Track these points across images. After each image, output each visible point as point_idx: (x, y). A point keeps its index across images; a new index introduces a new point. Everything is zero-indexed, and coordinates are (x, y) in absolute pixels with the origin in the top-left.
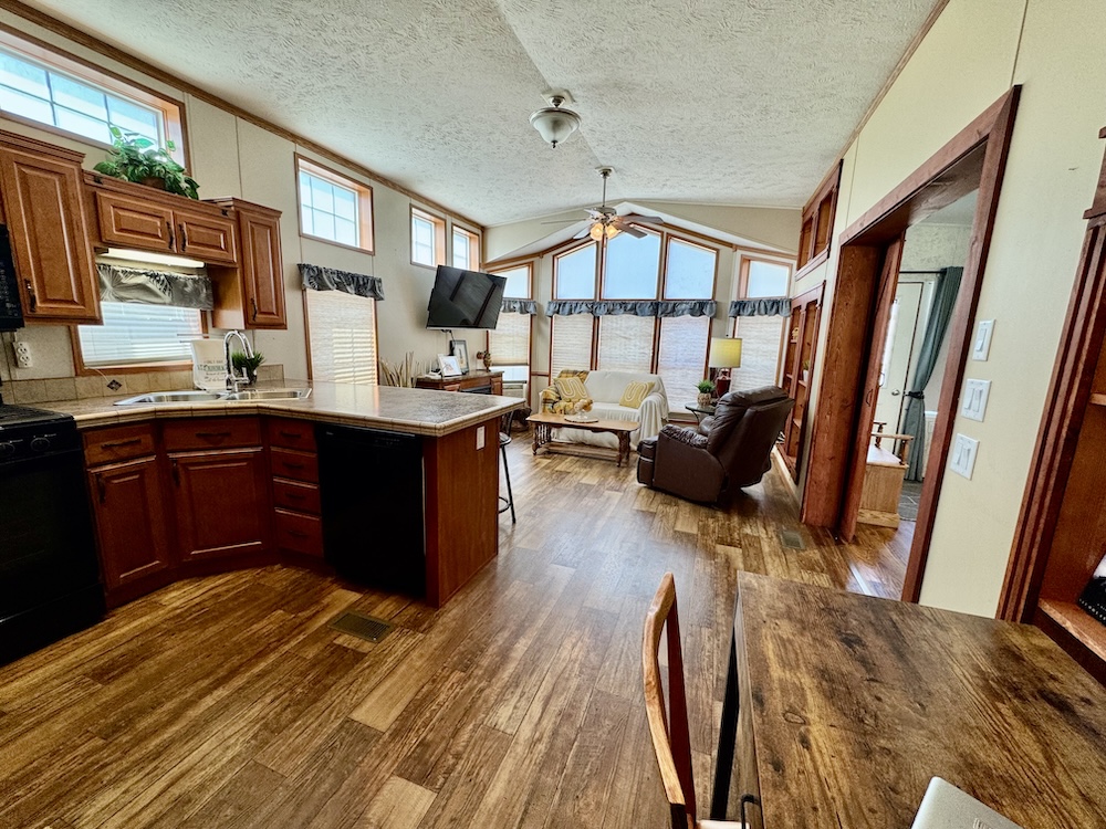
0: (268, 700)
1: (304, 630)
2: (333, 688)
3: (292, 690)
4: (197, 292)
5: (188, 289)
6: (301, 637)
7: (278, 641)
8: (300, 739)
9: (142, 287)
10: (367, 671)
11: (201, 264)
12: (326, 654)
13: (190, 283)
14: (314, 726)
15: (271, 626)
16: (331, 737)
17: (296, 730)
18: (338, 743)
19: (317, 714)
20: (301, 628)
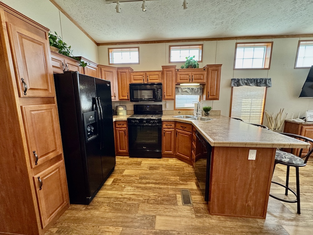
0: (155, 195)
1: (176, 186)
2: (163, 205)
3: (159, 197)
4: (198, 91)
5: (196, 91)
6: (174, 187)
7: (171, 184)
8: (147, 209)
9: (186, 91)
10: (172, 210)
11: (199, 84)
12: (173, 196)
13: (196, 89)
14: (151, 209)
15: (173, 179)
16: (149, 216)
17: (149, 206)
18: (148, 219)
19: (155, 208)
20: (176, 185)
